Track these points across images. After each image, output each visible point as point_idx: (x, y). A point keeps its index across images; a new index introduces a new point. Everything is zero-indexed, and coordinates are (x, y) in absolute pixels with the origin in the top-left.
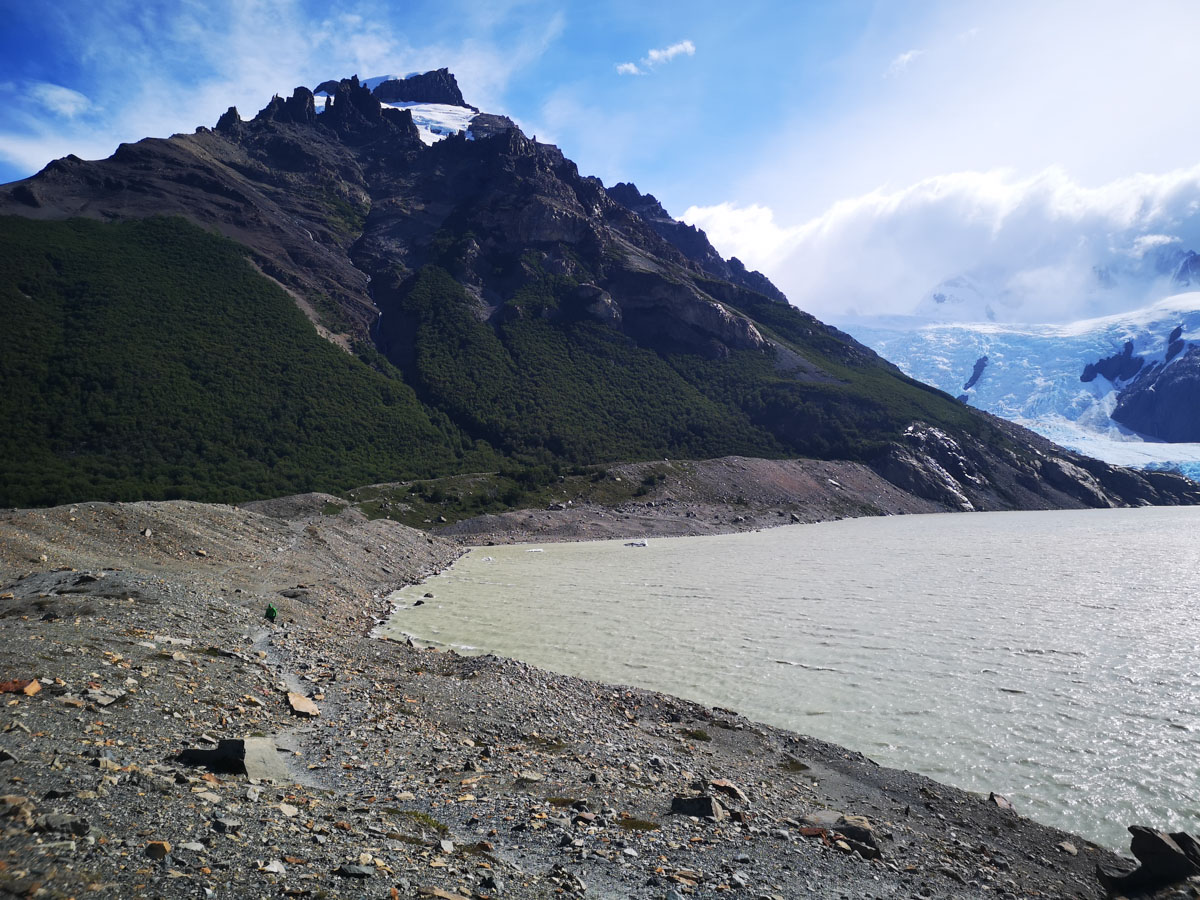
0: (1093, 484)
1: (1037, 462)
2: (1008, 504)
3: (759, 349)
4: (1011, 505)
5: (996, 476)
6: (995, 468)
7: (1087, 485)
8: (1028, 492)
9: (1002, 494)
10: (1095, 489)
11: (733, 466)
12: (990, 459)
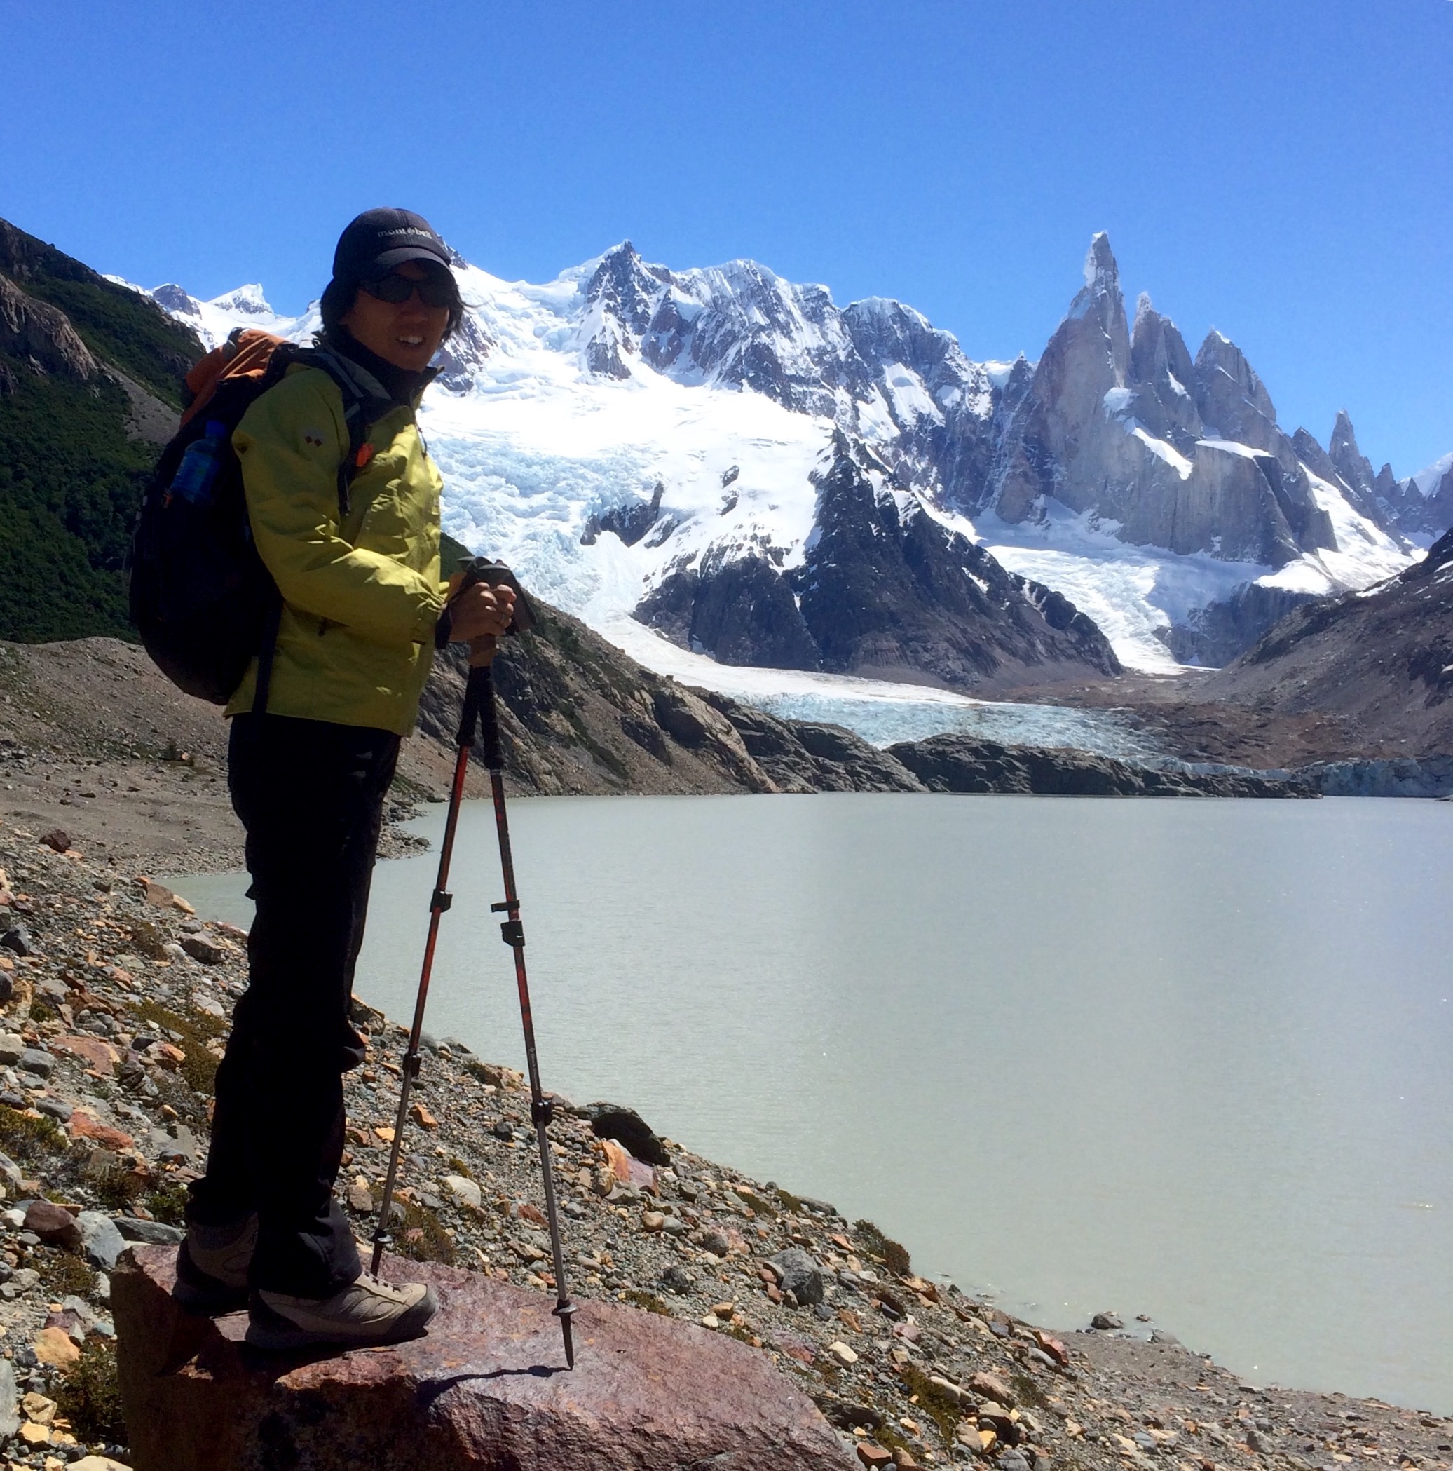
0: (738, 742)
1: (645, 695)
2: (613, 777)
3: (87, 384)
4: (620, 781)
5: (584, 716)
6: (580, 702)
7: (731, 744)
8: (646, 754)
9: (603, 757)
10: (741, 750)
11: (112, 664)
12: (573, 681)
